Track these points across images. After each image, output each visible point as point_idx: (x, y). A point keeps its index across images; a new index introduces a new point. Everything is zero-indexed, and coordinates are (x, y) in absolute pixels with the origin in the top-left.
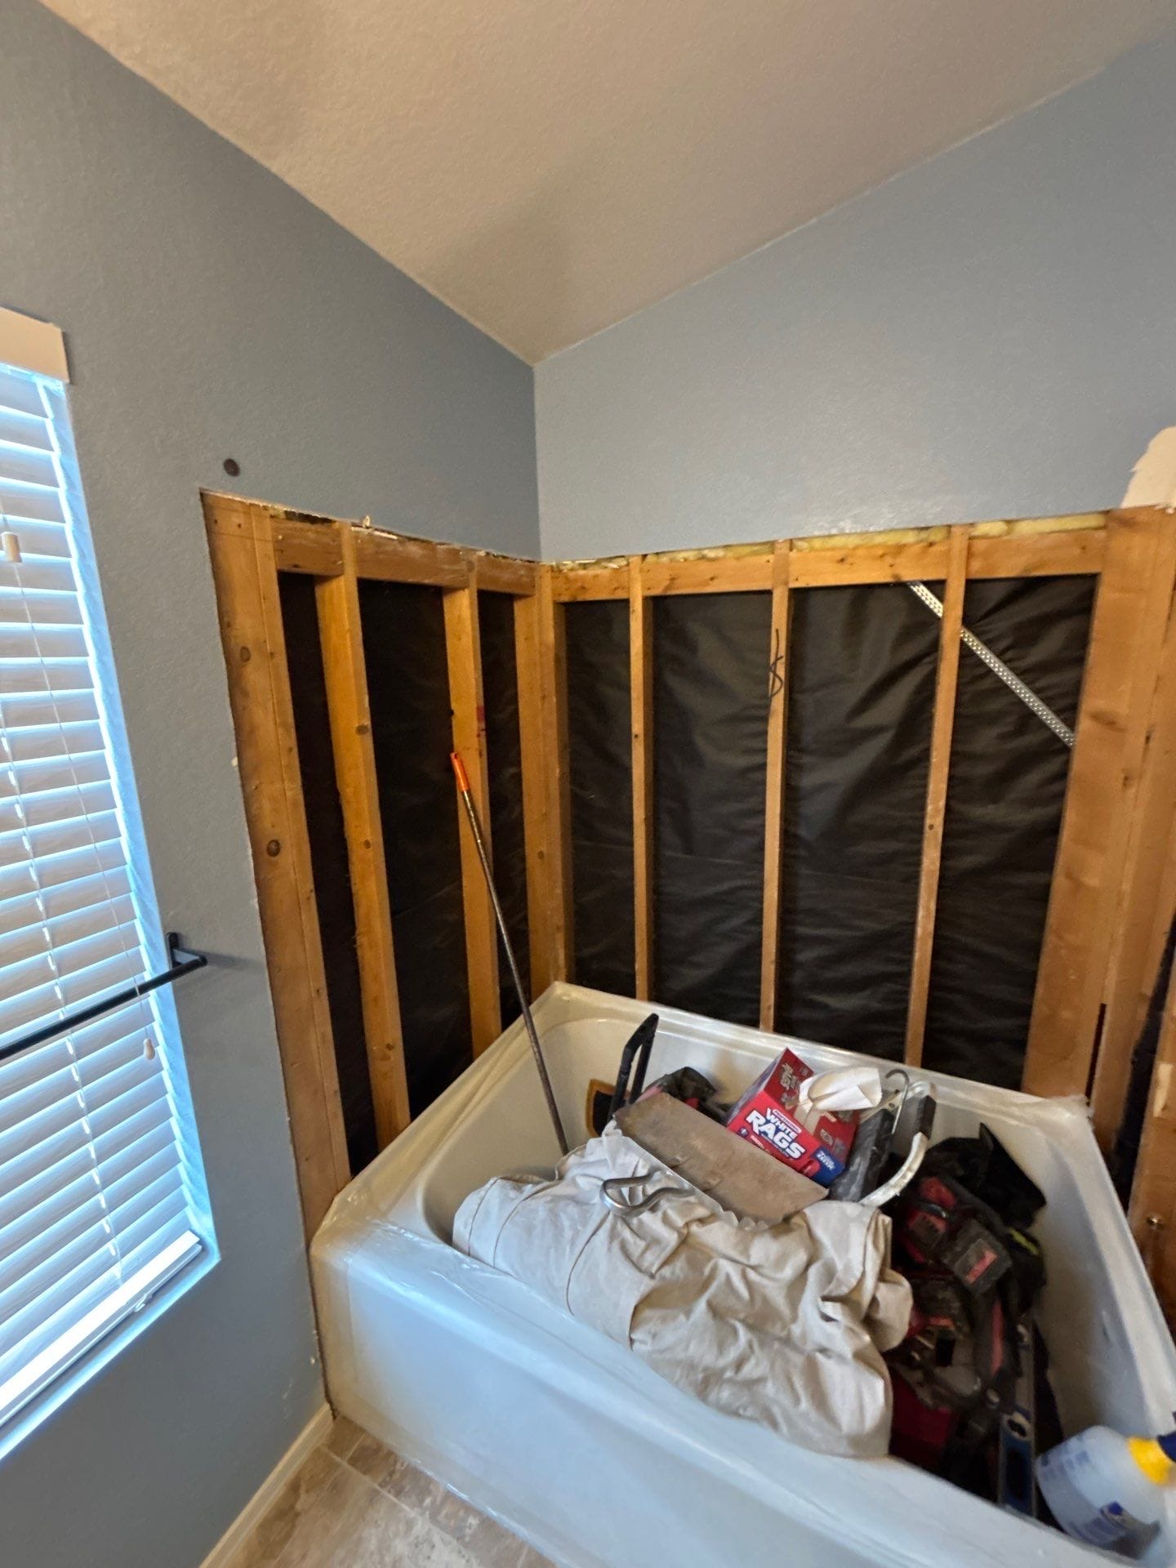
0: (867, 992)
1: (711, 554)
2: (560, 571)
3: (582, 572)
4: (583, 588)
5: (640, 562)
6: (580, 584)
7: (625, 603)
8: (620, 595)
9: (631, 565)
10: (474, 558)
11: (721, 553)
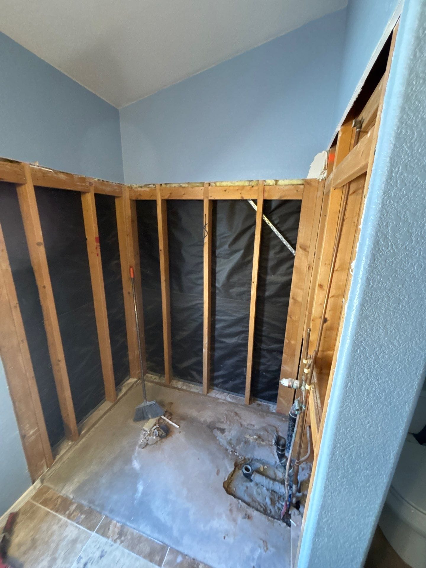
0: (237, 338)
1: (183, 185)
2: (132, 188)
3: (140, 189)
4: (140, 195)
5: (159, 187)
6: (139, 193)
7: (155, 201)
8: (153, 198)
9: (157, 188)
10: (92, 181)
11: (187, 185)
